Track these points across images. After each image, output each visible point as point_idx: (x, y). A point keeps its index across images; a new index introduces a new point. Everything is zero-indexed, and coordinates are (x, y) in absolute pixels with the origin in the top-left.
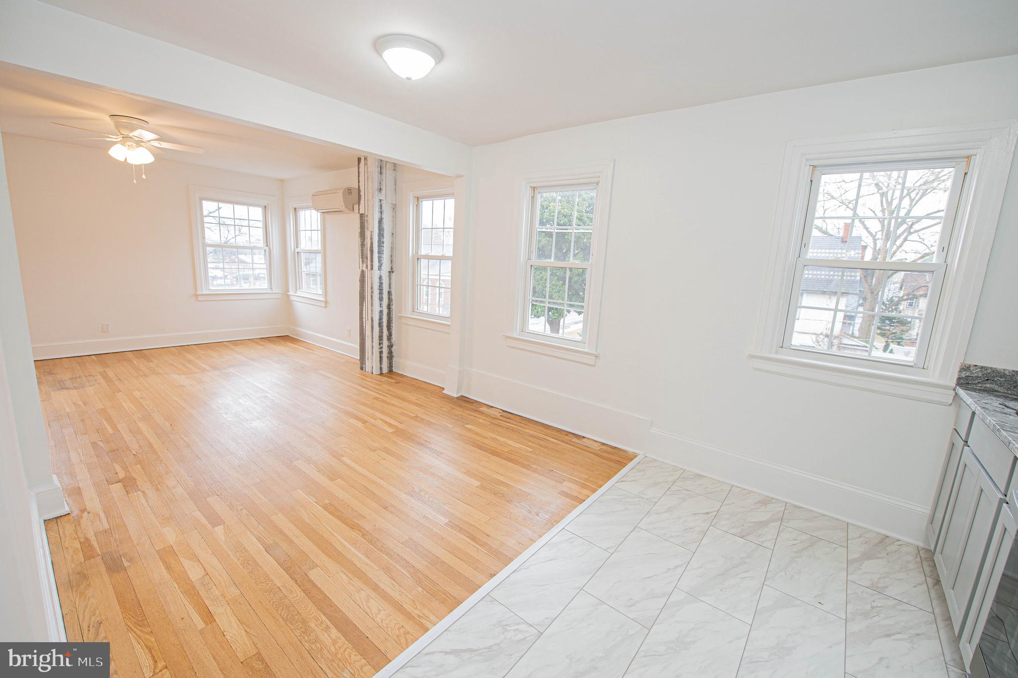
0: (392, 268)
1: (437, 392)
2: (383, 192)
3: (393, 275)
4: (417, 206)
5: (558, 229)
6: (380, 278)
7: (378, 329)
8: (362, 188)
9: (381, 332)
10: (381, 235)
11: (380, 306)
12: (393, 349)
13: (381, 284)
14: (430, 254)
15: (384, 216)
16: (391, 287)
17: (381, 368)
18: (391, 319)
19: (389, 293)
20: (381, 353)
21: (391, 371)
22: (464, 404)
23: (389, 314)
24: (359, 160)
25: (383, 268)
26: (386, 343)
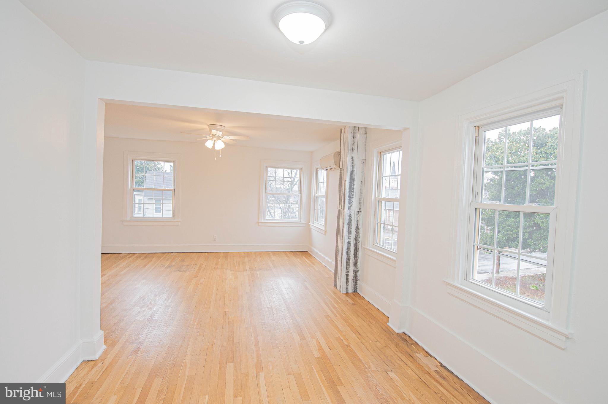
0: (360, 209)
1: (383, 323)
2: (355, 151)
3: (361, 214)
4: (380, 158)
5: (508, 167)
6: (350, 216)
7: (346, 256)
8: (342, 151)
9: (348, 259)
10: (352, 183)
11: (349, 238)
12: (358, 274)
13: (350, 221)
14: (388, 198)
15: (355, 169)
16: (359, 223)
17: (347, 288)
18: (358, 249)
19: (357, 228)
20: (347, 275)
21: (355, 292)
23: (356, 245)
24: (341, 130)
25: (352, 208)
26: (352, 268)
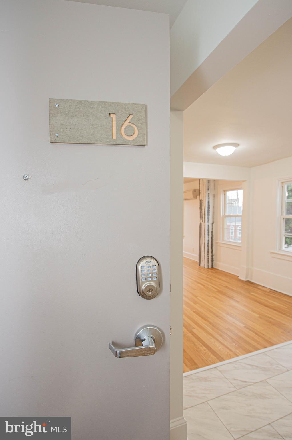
0: (213, 221)
1: (236, 278)
2: (210, 190)
3: (214, 225)
4: (225, 194)
6: (208, 226)
8: (201, 189)
9: (208, 249)
10: (209, 208)
11: (208, 238)
12: (214, 257)
13: (208, 228)
14: (231, 215)
15: (210, 200)
16: (213, 229)
17: (208, 266)
18: (213, 244)
19: (212, 232)
20: (208, 258)
21: (212, 267)
22: (249, 284)
23: (212, 242)
25: (209, 221)
26: (210, 254)
